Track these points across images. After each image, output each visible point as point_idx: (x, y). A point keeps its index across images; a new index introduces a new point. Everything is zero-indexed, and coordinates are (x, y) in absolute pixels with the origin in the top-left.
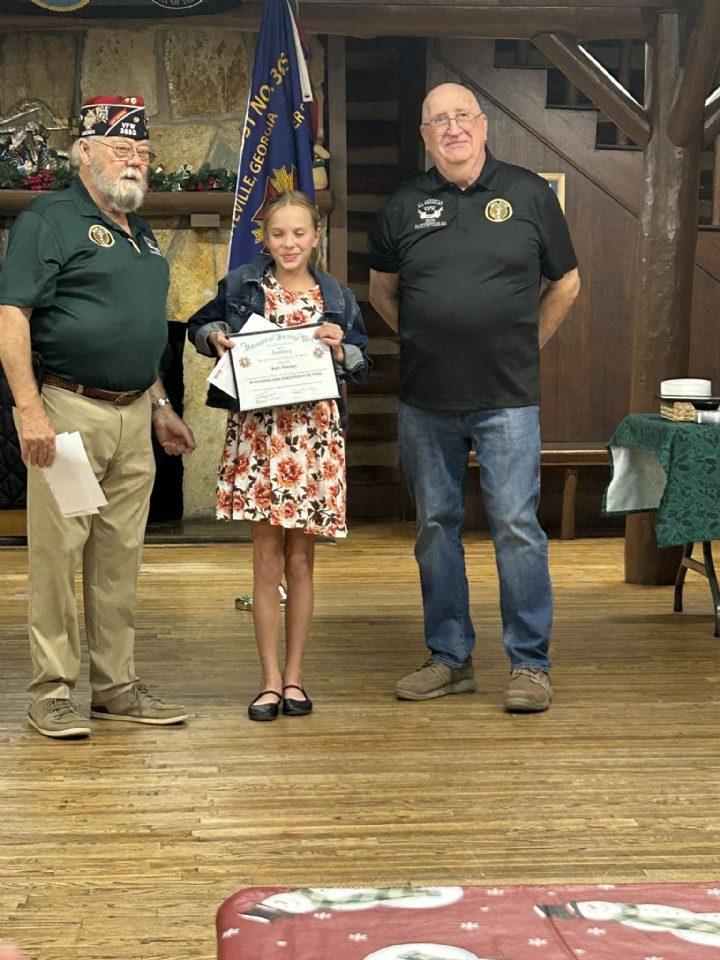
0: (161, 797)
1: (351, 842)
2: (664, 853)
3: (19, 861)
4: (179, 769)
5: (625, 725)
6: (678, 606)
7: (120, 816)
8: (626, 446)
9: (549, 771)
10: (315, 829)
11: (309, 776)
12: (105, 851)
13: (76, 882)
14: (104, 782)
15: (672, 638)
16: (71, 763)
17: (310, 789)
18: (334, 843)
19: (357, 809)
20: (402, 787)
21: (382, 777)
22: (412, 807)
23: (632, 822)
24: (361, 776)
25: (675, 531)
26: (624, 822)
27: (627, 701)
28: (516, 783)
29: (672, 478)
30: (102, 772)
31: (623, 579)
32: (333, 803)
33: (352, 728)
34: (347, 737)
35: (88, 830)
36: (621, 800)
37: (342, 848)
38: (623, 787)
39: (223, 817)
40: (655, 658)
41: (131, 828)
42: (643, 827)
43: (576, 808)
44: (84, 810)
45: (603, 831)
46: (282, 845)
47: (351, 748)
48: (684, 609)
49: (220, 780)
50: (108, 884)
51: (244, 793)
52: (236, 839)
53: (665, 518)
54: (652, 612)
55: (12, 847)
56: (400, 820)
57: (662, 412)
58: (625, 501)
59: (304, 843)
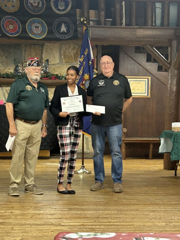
0: (54, 215)
1: (98, 227)
2: (171, 231)
3: (21, 229)
4: (59, 209)
5: (162, 201)
6: (176, 175)
7: (45, 220)
8: (164, 137)
9: (145, 211)
10: (89, 224)
11: (89, 211)
12: (41, 228)
13: (34, 235)
14: (42, 212)
15: (174, 182)
16: (34, 207)
17: (89, 214)
18: (94, 227)
19: (100, 219)
20: (110, 214)
21: (106, 212)
22: (112, 219)
23: (164, 224)
24: (101, 212)
25: (175, 157)
26: (162, 224)
27: (163, 196)
28: (137, 214)
29: (174, 145)
30: (41, 209)
31: (163, 168)
32: (94, 218)
33: (99, 201)
34: (98, 203)
35: (37, 223)
36: (161, 218)
37: (96, 228)
38: (162, 215)
39: (69, 220)
40: (170, 186)
41: (47, 222)
42: (166, 225)
43: (151, 220)
44: (36, 218)
45: (157, 226)
46: (82, 227)
47: (99, 205)
48: (177, 175)
49: (68, 212)
50: (41, 235)
51: (74, 215)
52: (71, 226)
53: (173, 154)
54: (170, 176)
55: (19, 226)
56: (109, 222)
57: (172, 130)
58: (164, 150)
59: (87, 227)
